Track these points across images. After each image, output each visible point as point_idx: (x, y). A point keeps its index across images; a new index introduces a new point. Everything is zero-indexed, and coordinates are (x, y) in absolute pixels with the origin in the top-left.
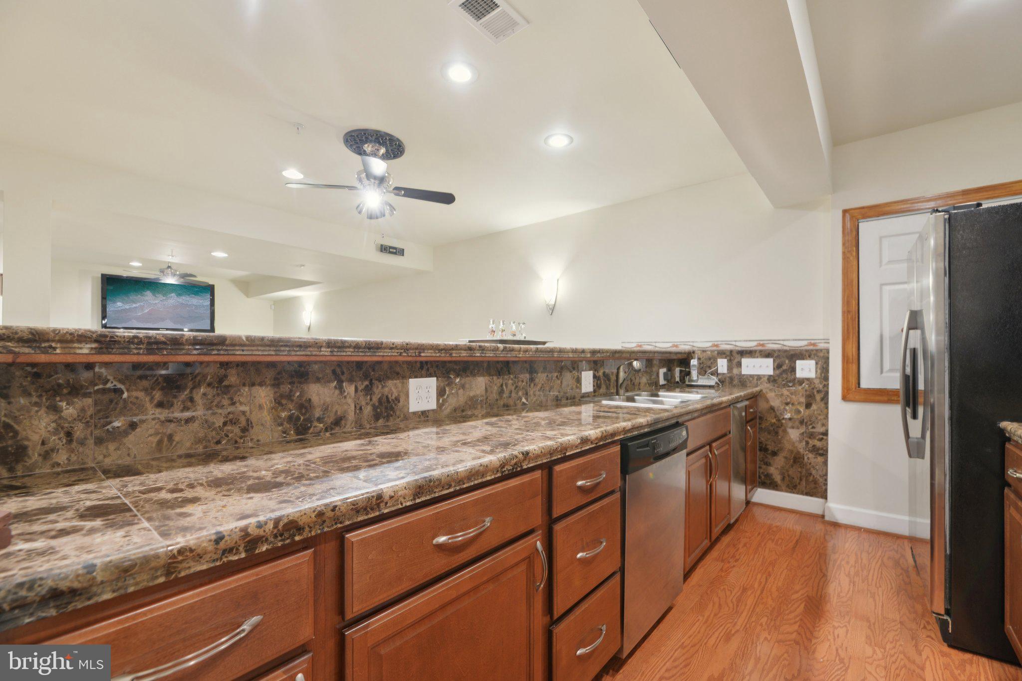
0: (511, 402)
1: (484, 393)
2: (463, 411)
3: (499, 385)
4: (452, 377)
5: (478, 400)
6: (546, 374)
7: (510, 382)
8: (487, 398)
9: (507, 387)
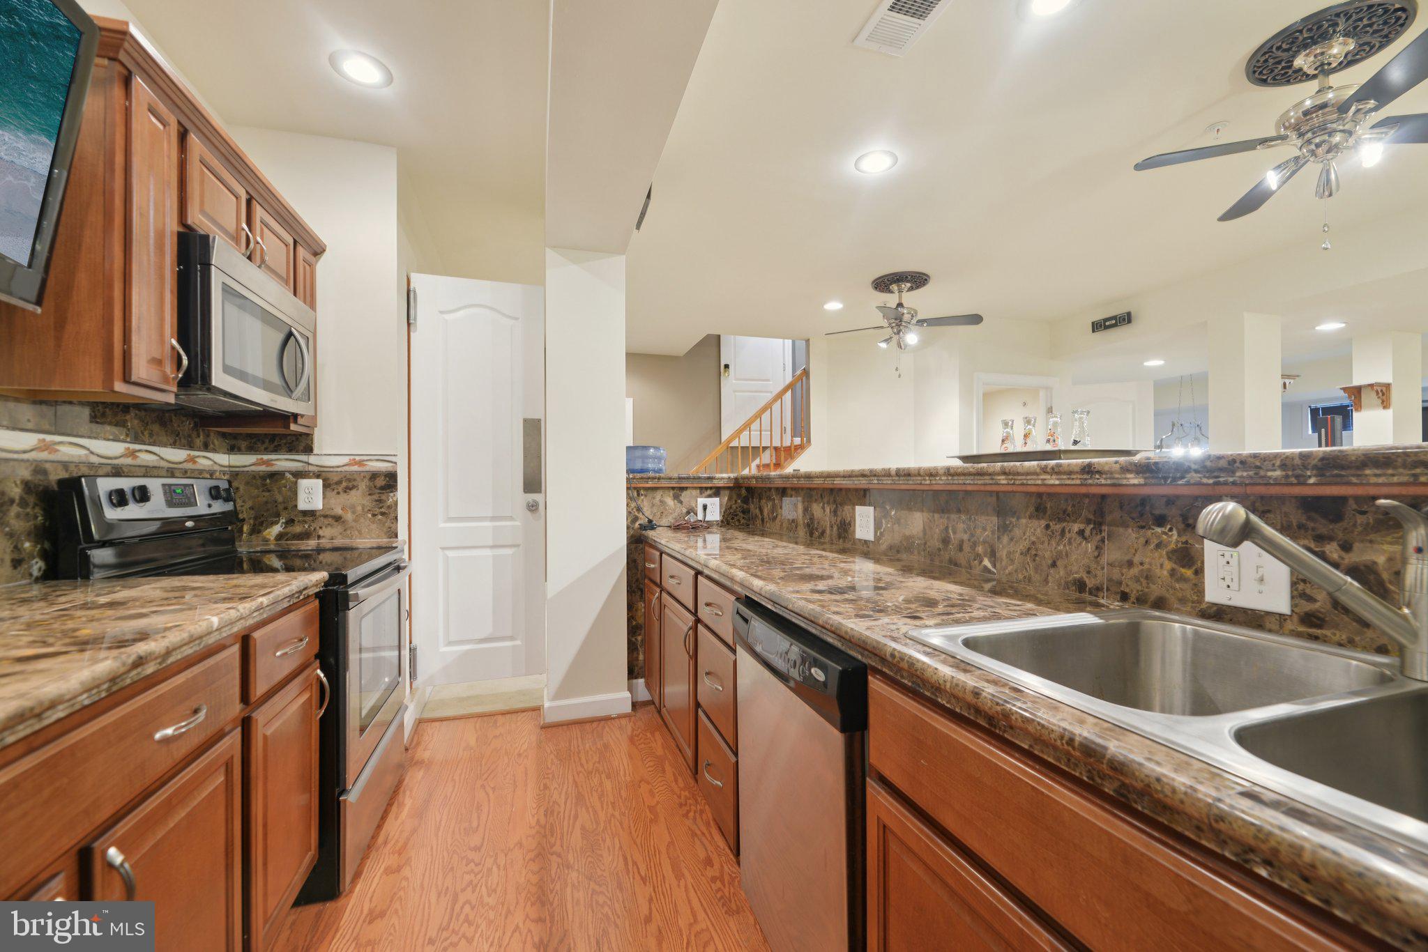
0: (962, 558)
1: (921, 535)
2: (898, 552)
3: (942, 527)
4: (888, 507)
5: (914, 543)
6: (1043, 523)
7: (961, 526)
8: (925, 544)
9: (955, 533)
